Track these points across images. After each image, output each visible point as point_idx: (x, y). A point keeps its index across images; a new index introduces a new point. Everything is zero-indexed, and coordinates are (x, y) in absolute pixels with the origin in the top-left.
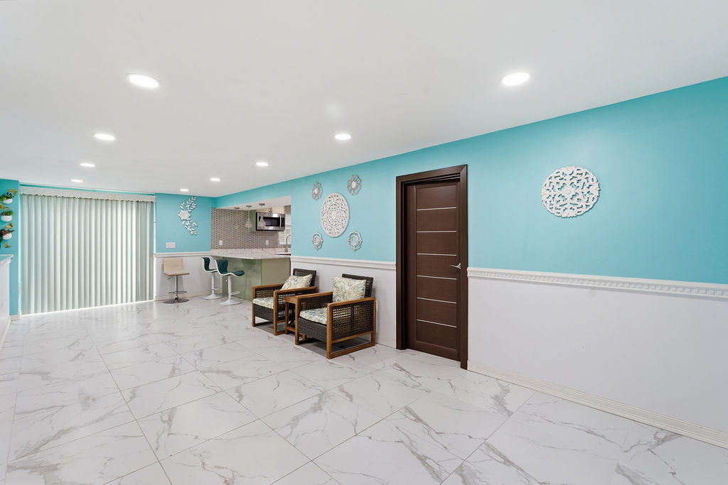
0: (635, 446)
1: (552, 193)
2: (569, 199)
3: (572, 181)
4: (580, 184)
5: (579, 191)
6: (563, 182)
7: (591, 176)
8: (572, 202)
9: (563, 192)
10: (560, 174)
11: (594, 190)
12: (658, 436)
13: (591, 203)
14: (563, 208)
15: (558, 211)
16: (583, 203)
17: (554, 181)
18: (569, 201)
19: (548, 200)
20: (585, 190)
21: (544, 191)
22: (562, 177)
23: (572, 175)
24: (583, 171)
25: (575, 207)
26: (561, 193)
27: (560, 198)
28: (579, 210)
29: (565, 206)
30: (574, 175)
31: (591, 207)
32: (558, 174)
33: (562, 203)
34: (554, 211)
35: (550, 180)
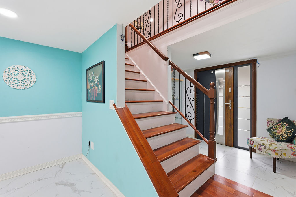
0: (56, 174)
1: (10, 76)
2: (20, 81)
3: (22, 73)
4: (27, 75)
5: (26, 77)
6: (16, 72)
7: (32, 72)
8: (22, 82)
9: (17, 77)
10: (16, 68)
11: (34, 78)
12: (60, 167)
13: (32, 84)
14: (17, 85)
15: (14, 86)
16: (28, 83)
17: (12, 71)
18: (20, 82)
19: (8, 80)
20: (30, 78)
21: (5, 74)
22: (16, 69)
23: (23, 70)
24: (28, 69)
25: (24, 85)
26: (16, 77)
27: (15, 80)
28: (26, 86)
29: (19, 84)
30: (24, 70)
31: (32, 86)
32: (14, 68)
33: (16, 82)
34: (11, 85)
35: (9, 70)
